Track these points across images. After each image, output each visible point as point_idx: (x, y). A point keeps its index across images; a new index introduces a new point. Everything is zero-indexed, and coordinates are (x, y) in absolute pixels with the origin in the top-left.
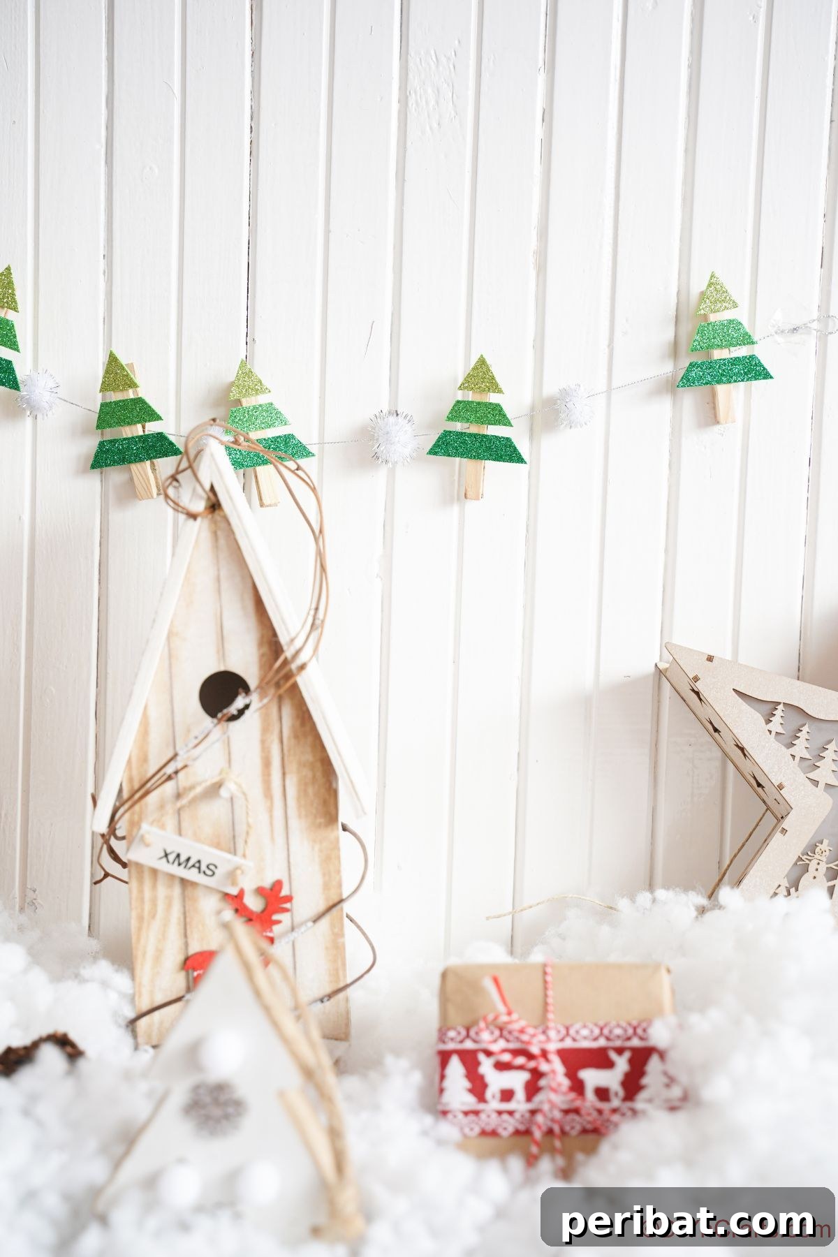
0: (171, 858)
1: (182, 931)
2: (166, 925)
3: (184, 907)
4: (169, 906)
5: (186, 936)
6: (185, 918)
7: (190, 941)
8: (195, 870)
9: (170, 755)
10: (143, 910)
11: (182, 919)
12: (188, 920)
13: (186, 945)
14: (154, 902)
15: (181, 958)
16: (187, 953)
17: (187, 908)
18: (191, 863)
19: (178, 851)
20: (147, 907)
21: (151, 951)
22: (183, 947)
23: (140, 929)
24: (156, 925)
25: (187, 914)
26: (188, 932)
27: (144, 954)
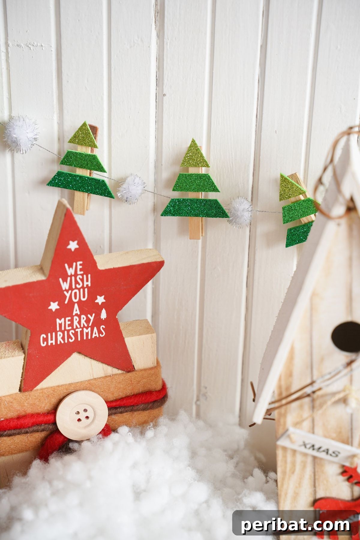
0: (308, 446)
1: (313, 483)
2: (301, 478)
3: (314, 469)
4: (304, 467)
5: (315, 486)
6: (315, 475)
7: (317, 489)
8: (324, 454)
9: (309, 381)
10: (286, 468)
11: (313, 476)
12: (317, 477)
13: (315, 492)
14: (294, 464)
15: (311, 499)
16: (315, 497)
17: (316, 470)
18: (321, 450)
19: (313, 442)
20: (289, 466)
21: (290, 493)
22: (313, 493)
23: (283, 479)
24: (295, 478)
25: (316, 473)
26: (317, 484)
27: (286, 494)
